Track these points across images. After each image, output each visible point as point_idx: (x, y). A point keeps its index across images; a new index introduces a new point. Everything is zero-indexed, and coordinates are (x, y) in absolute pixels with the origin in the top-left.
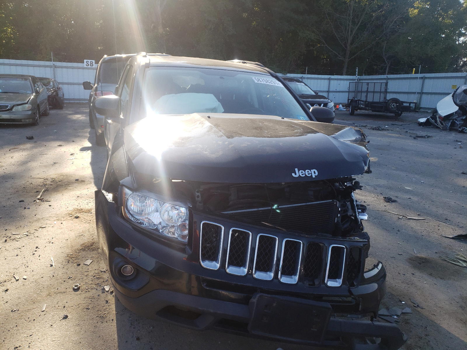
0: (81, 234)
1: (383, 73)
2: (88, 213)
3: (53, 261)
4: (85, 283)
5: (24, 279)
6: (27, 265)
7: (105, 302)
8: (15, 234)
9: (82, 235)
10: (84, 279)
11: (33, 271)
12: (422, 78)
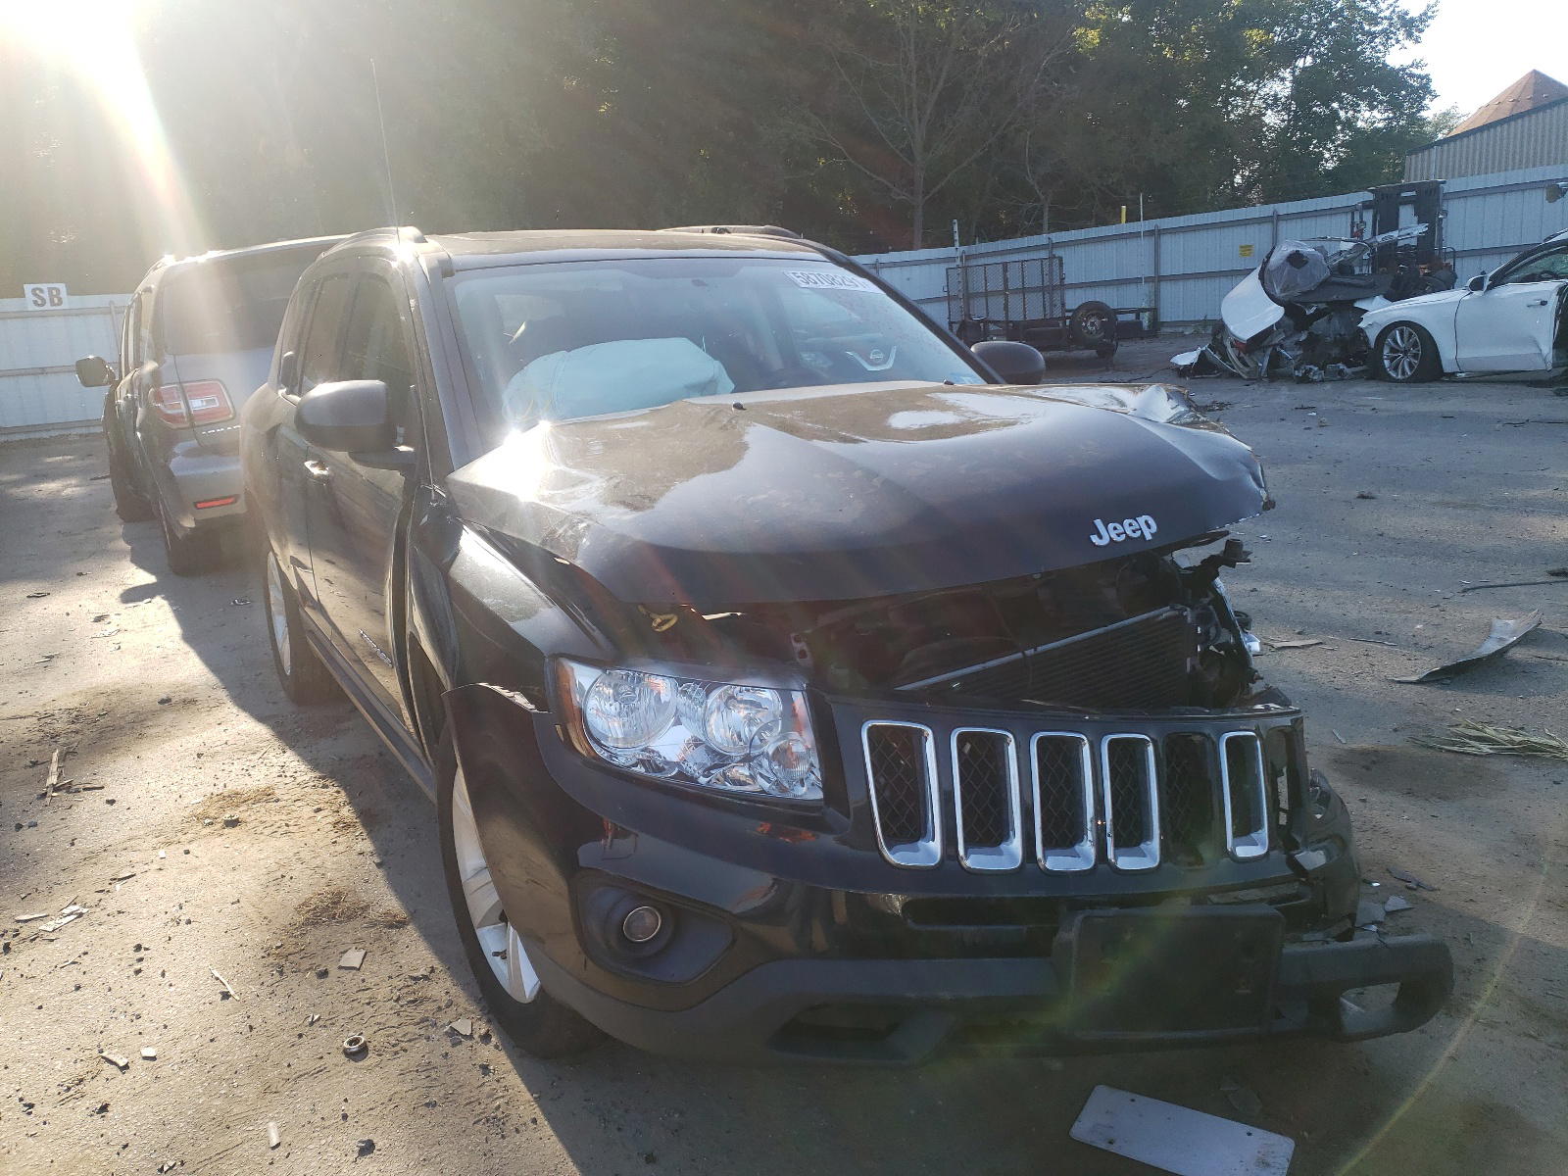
0: (279, 874)
1: (1037, 230)
2: (267, 802)
3: (221, 978)
4: (376, 1028)
5: (146, 1058)
6: (130, 1010)
7: (478, 1073)
8: (30, 920)
9: (283, 876)
10: (367, 1014)
11: (165, 1027)
12: (1150, 233)
